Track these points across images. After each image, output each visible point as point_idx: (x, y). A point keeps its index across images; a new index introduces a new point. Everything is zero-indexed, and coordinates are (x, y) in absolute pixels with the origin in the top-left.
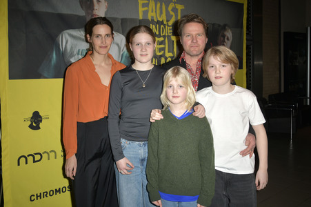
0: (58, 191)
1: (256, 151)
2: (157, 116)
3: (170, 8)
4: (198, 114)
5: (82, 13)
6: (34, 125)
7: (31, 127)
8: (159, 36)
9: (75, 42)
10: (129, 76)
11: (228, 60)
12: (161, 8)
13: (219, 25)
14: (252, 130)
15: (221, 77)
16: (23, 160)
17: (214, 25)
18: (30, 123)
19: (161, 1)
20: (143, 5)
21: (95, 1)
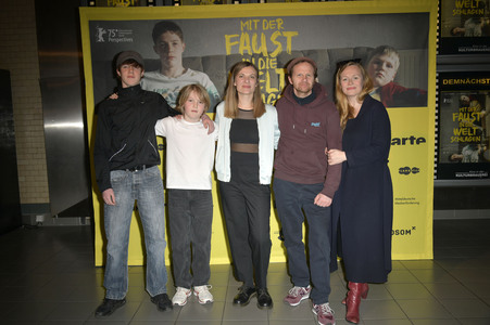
3: (273, 38)
12: (259, 40)
19: (259, 31)
20: (232, 40)
21: (170, 44)
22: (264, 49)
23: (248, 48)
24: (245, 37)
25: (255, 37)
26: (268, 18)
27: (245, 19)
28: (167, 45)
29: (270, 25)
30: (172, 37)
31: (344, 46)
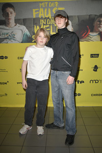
3: (54, 10)
8: (46, 25)
19: (48, 7)
20: (36, 11)
21: (9, 13)
22: (49, 15)
23: (43, 15)
24: (41, 10)
25: (46, 10)
26: (52, 2)
27: (42, 2)
28: (8, 14)
29: (52, 4)
30: (10, 10)
31: (85, 14)
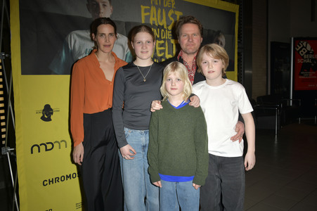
0: (69, 177)
1: (245, 137)
2: (157, 106)
3: (170, 15)
4: (193, 104)
5: (89, 15)
6: (46, 117)
7: (43, 118)
8: (160, 39)
9: (83, 42)
10: (131, 71)
11: (220, 56)
12: (161, 14)
13: (214, 32)
14: (241, 118)
15: (213, 72)
16: (36, 149)
17: (209, 30)
18: (42, 115)
21: (101, 5)
22: (164, 23)
24: (153, 9)
25: (159, 11)
29: (168, 4)
